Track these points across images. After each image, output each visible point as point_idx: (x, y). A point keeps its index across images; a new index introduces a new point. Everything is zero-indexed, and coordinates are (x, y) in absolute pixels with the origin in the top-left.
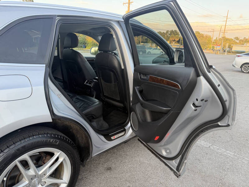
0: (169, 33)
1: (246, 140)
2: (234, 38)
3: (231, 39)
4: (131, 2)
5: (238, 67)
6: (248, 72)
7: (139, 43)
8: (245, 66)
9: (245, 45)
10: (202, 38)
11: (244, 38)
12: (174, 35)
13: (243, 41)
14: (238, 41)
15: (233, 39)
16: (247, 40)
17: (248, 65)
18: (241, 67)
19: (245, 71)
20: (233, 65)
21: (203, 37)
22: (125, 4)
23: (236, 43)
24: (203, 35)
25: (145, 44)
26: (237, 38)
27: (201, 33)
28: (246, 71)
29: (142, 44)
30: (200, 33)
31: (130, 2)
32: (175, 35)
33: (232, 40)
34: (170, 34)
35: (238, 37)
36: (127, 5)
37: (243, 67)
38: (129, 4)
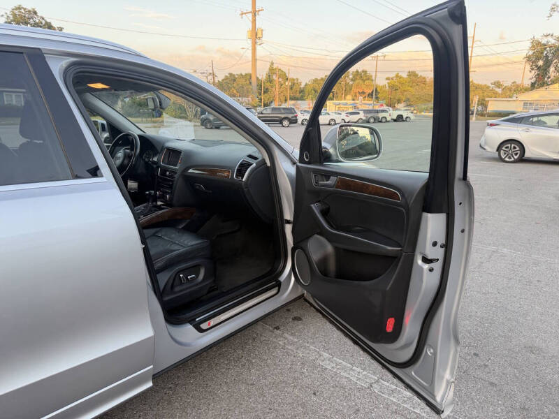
0: (351, 77)
1: (475, 354)
2: (492, 84)
3: (485, 85)
4: (259, 11)
5: (491, 150)
6: (513, 159)
7: (286, 100)
8: (507, 147)
9: (514, 98)
10: (422, 85)
11: (513, 83)
12: (361, 82)
13: (510, 89)
14: (499, 91)
15: (490, 85)
16: (518, 86)
17: (513, 145)
18: (499, 149)
19: (507, 159)
20: (481, 146)
21: (425, 84)
22: (244, 15)
23: (496, 95)
24: (424, 78)
25: (299, 102)
26: (498, 84)
27: (420, 74)
28: (510, 158)
29: (293, 102)
30: (417, 75)
31: (257, 9)
32: (364, 82)
33: (488, 87)
34: (352, 80)
35: (500, 81)
36: (250, 16)
37: (504, 148)
38: (254, 13)
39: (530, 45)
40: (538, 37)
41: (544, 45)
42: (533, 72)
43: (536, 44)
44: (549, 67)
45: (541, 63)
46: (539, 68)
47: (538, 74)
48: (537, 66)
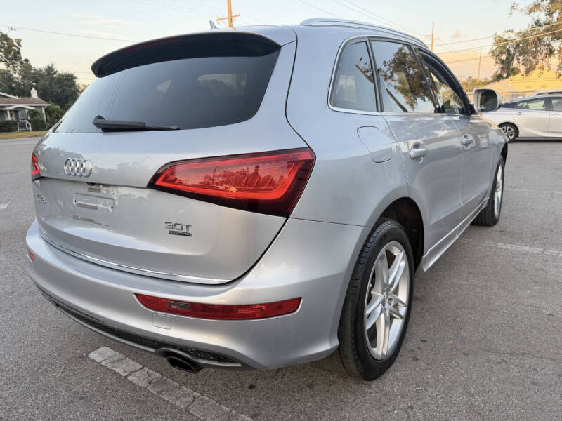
17: (508, 128)
31: (233, 15)
39: (494, 41)
40: (500, 34)
41: (506, 40)
42: (498, 65)
43: (499, 40)
44: (512, 60)
45: (504, 57)
46: (502, 62)
47: (502, 68)
48: (500, 60)
